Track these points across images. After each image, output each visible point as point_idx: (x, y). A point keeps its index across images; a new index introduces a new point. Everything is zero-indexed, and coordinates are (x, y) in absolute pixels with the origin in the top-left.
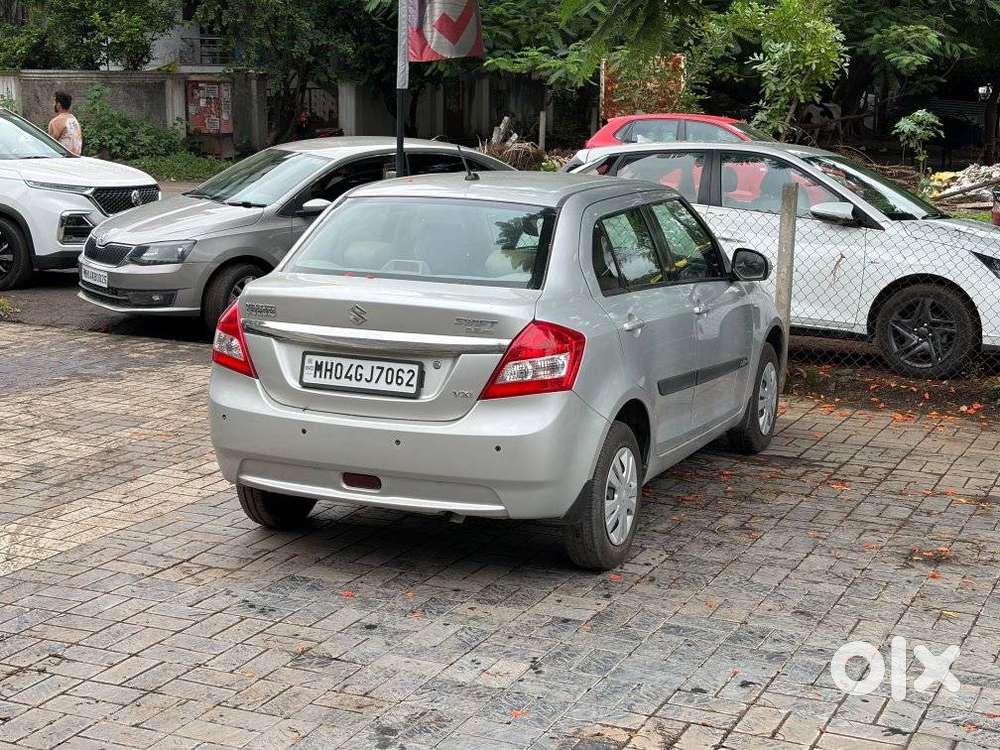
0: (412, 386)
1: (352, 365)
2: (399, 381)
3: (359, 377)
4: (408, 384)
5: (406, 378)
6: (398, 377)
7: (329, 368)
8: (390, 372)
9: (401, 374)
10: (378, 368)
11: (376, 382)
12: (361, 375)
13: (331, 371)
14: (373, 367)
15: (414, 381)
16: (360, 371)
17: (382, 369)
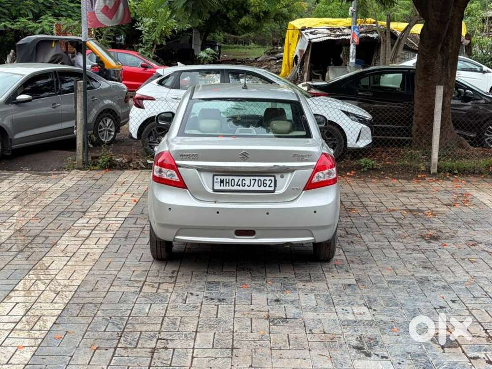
0: (271, 187)
1: (239, 180)
2: (265, 185)
3: (243, 185)
4: (269, 186)
5: (268, 184)
6: (264, 183)
7: (227, 181)
8: (260, 181)
9: (265, 182)
10: (253, 180)
11: (253, 186)
12: (245, 184)
13: (229, 183)
14: (250, 180)
15: (272, 185)
16: (244, 182)
17: (255, 180)
